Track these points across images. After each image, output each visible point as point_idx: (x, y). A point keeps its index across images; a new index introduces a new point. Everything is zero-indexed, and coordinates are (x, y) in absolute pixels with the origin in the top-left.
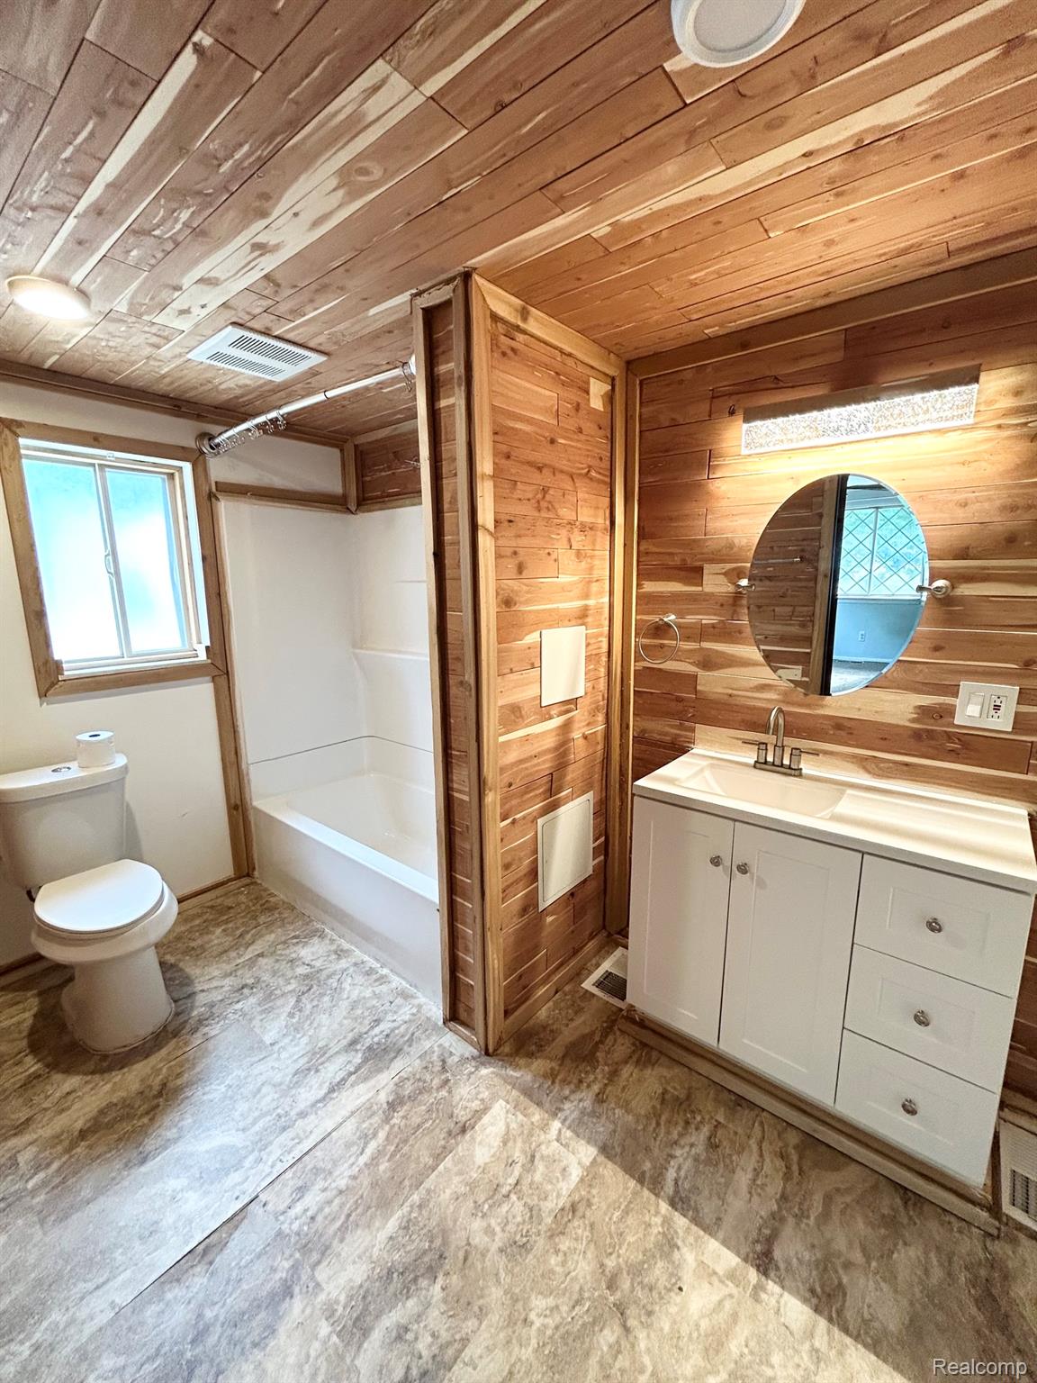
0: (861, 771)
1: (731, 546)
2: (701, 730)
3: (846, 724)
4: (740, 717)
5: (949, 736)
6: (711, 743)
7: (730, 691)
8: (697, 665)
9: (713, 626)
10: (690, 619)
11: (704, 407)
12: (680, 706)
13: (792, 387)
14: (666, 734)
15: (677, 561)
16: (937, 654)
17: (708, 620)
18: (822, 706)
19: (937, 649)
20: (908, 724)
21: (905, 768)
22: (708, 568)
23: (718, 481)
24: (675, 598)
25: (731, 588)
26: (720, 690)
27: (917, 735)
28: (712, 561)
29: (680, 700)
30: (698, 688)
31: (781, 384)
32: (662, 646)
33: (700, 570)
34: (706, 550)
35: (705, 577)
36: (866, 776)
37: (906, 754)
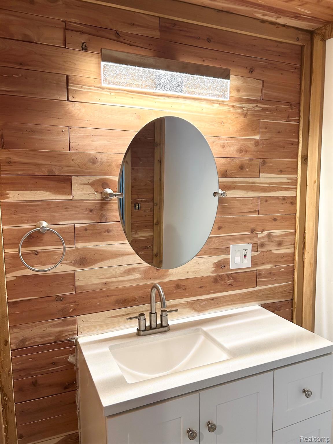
0: (193, 312)
1: (94, 161)
2: (82, 320)
3: (182, 284)
4: (113, 299)
5: (228, 276)
6: (91, 329)
7: (105, 280)
8: (73, 264)
9: (86, 229)
10: (64, 224)
11: (59, 35)
12: (60, 305)
13: (130, 45)
14: (49, 335)
15: (44, 172)
16: (220, 231)
17: (80, 223)
18: (168, 276)
19: (220, 228)
20: (211, 274)
21: (212, 301)
22: (75, 180)
23: (77, 104)
24: (46, 205)
25: (98, 196)
26: (97, 281)
27: (216, 280)
28: (80, 173)
29: (59, 299)
30: (77, 284)
31: (121, 40)
32: (36, 253)
33: (68, 181)
34: (73, 163)
35: (74, 187)
36: (195, 313)
37: (212, 293)
